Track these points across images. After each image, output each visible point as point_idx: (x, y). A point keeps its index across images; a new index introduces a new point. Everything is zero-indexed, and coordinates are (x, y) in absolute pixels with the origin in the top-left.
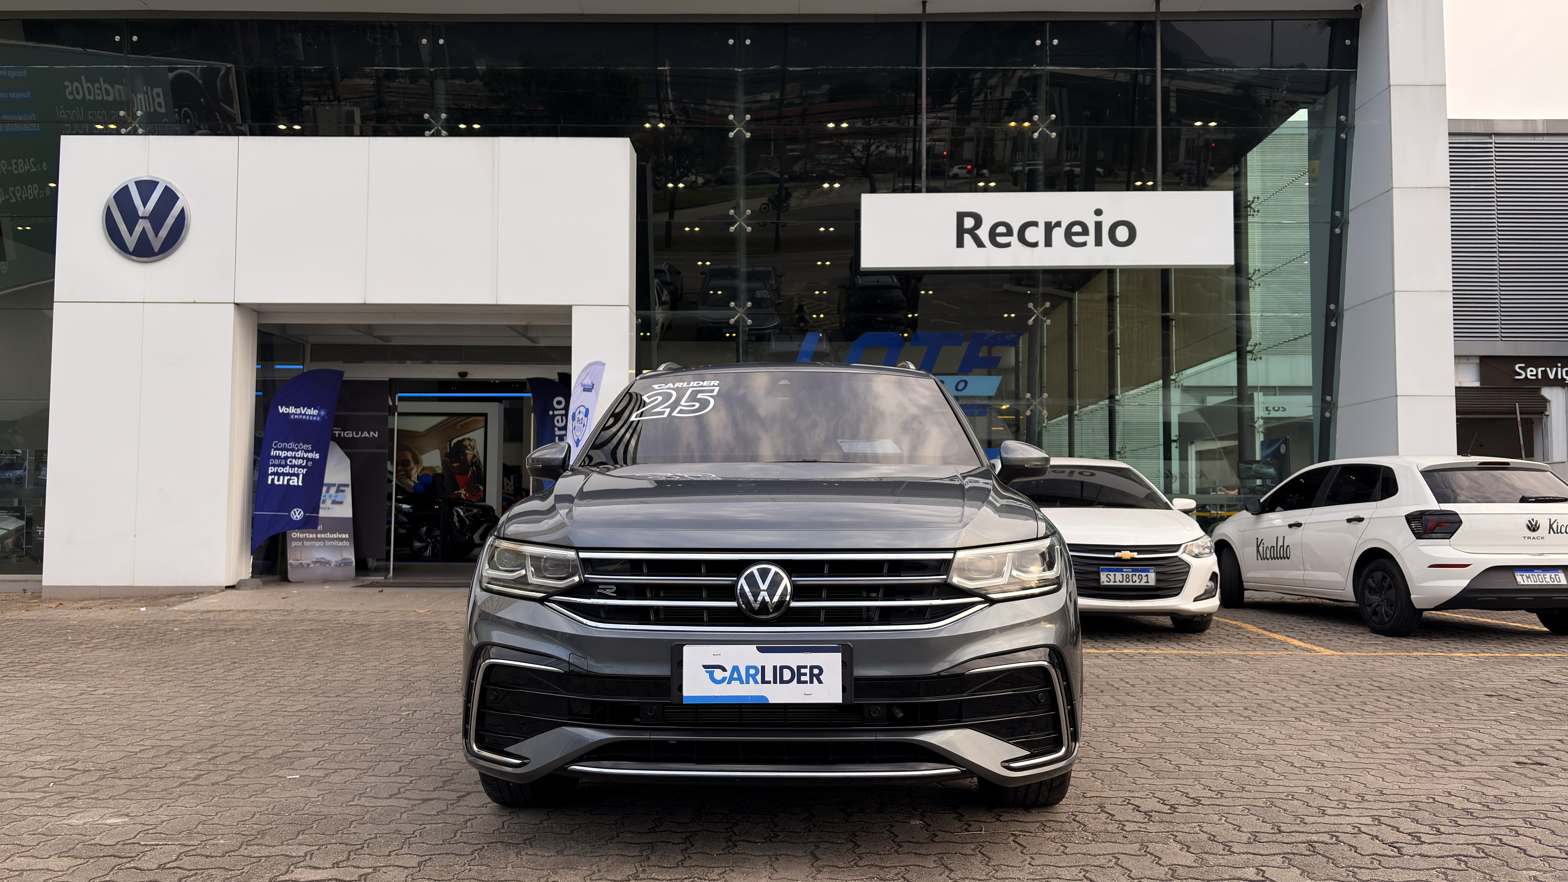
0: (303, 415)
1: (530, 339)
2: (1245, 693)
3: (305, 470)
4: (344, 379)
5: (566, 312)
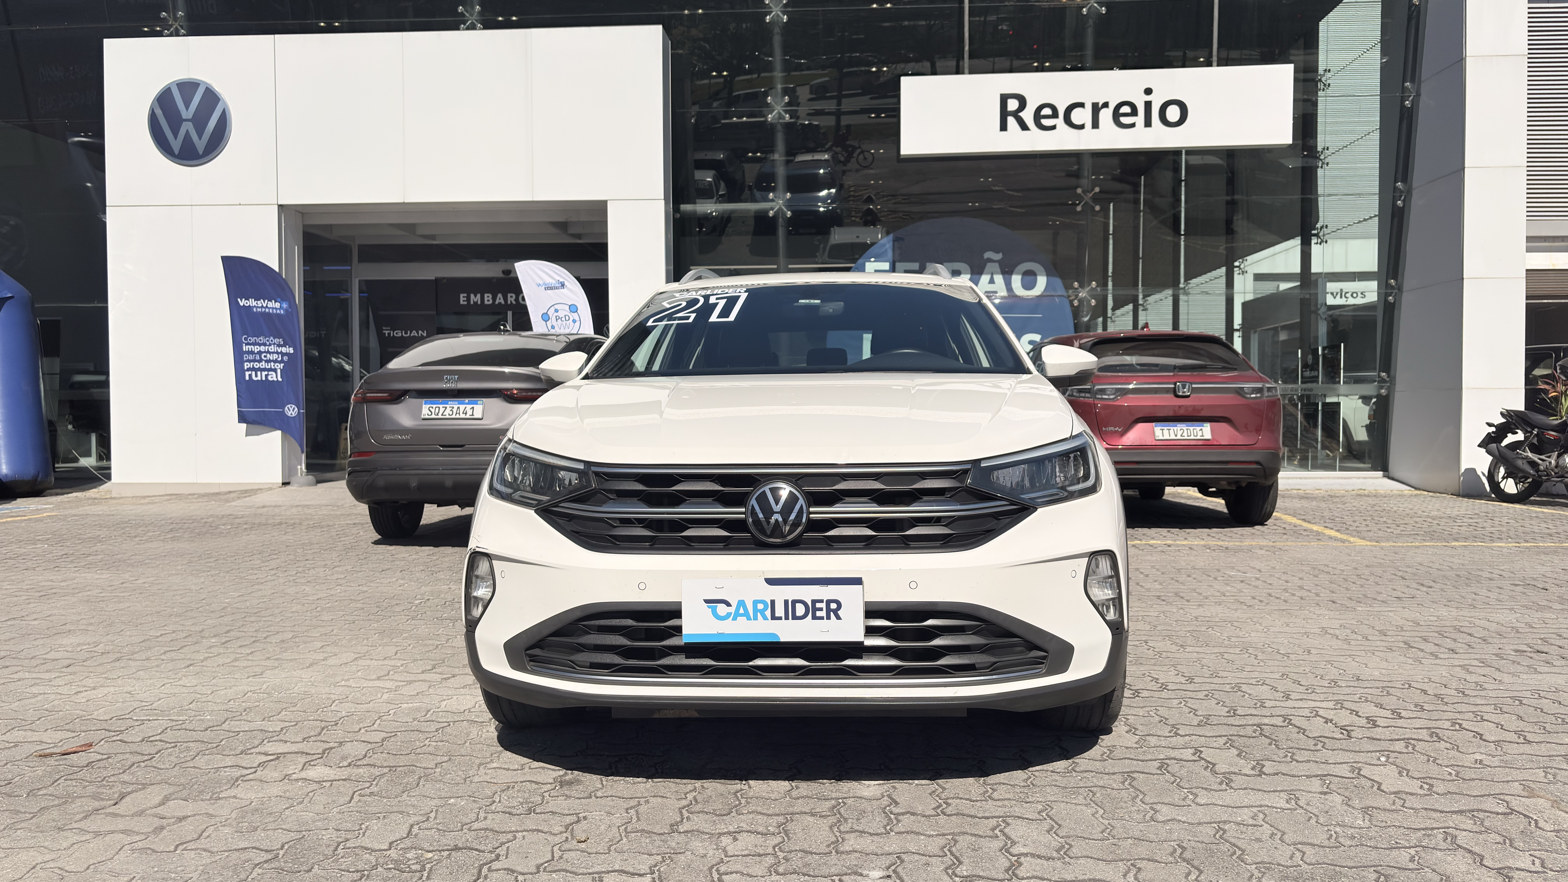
2: (1258, 583)
5: (600, 208)
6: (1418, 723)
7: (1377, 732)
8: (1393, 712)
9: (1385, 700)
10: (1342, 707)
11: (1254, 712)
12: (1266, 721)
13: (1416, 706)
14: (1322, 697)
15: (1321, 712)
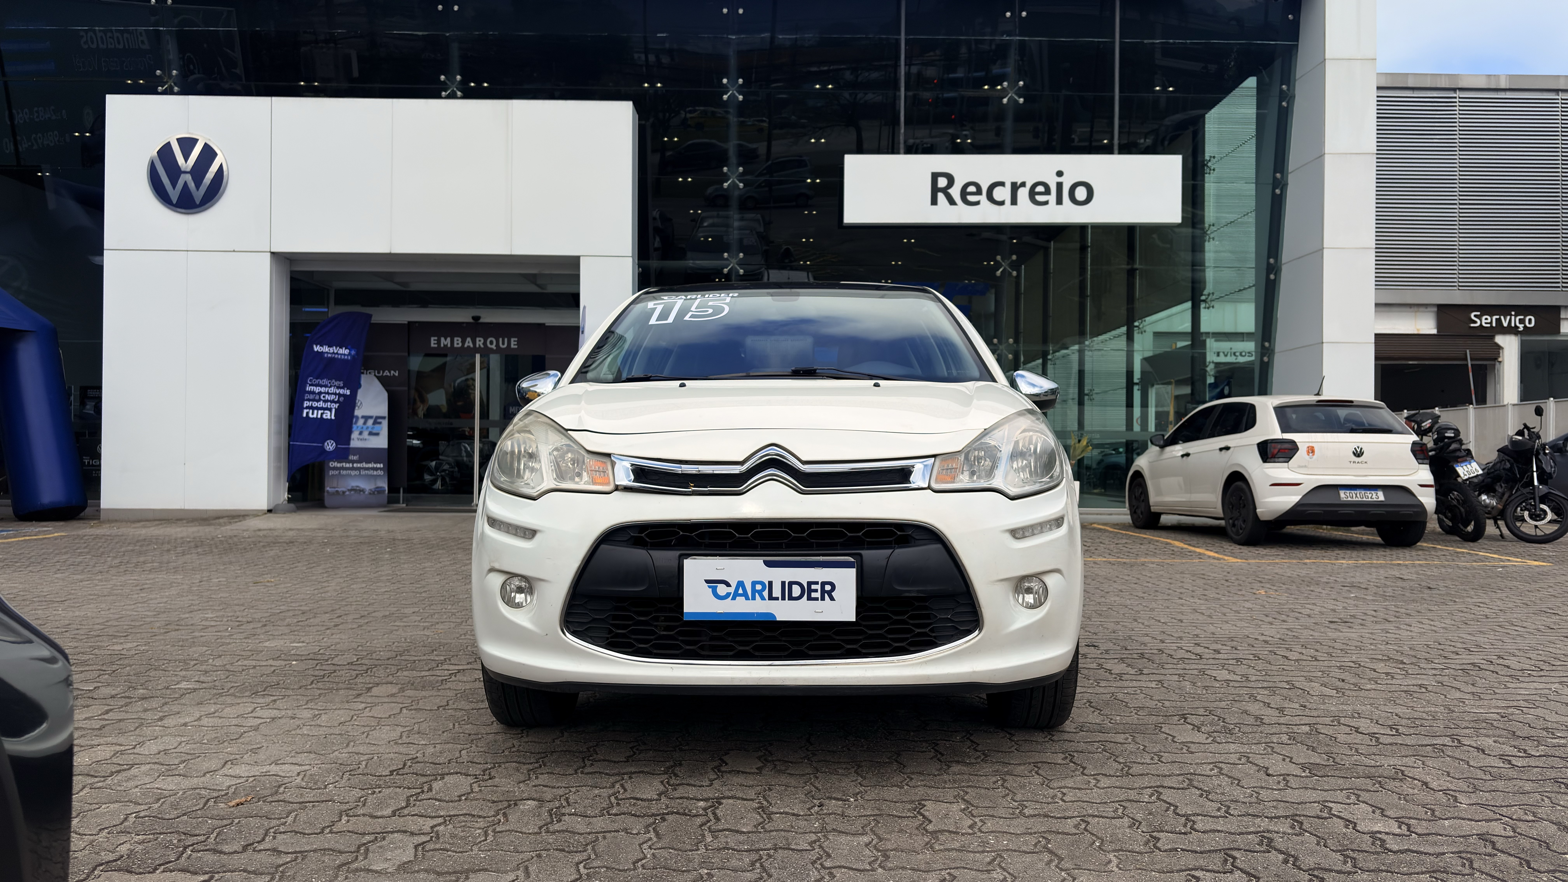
0: (335, 354)
1: (538, 286)
2: (1150, 585)
3: (337, 405)
4: (372, 322)
5: (574, 263)
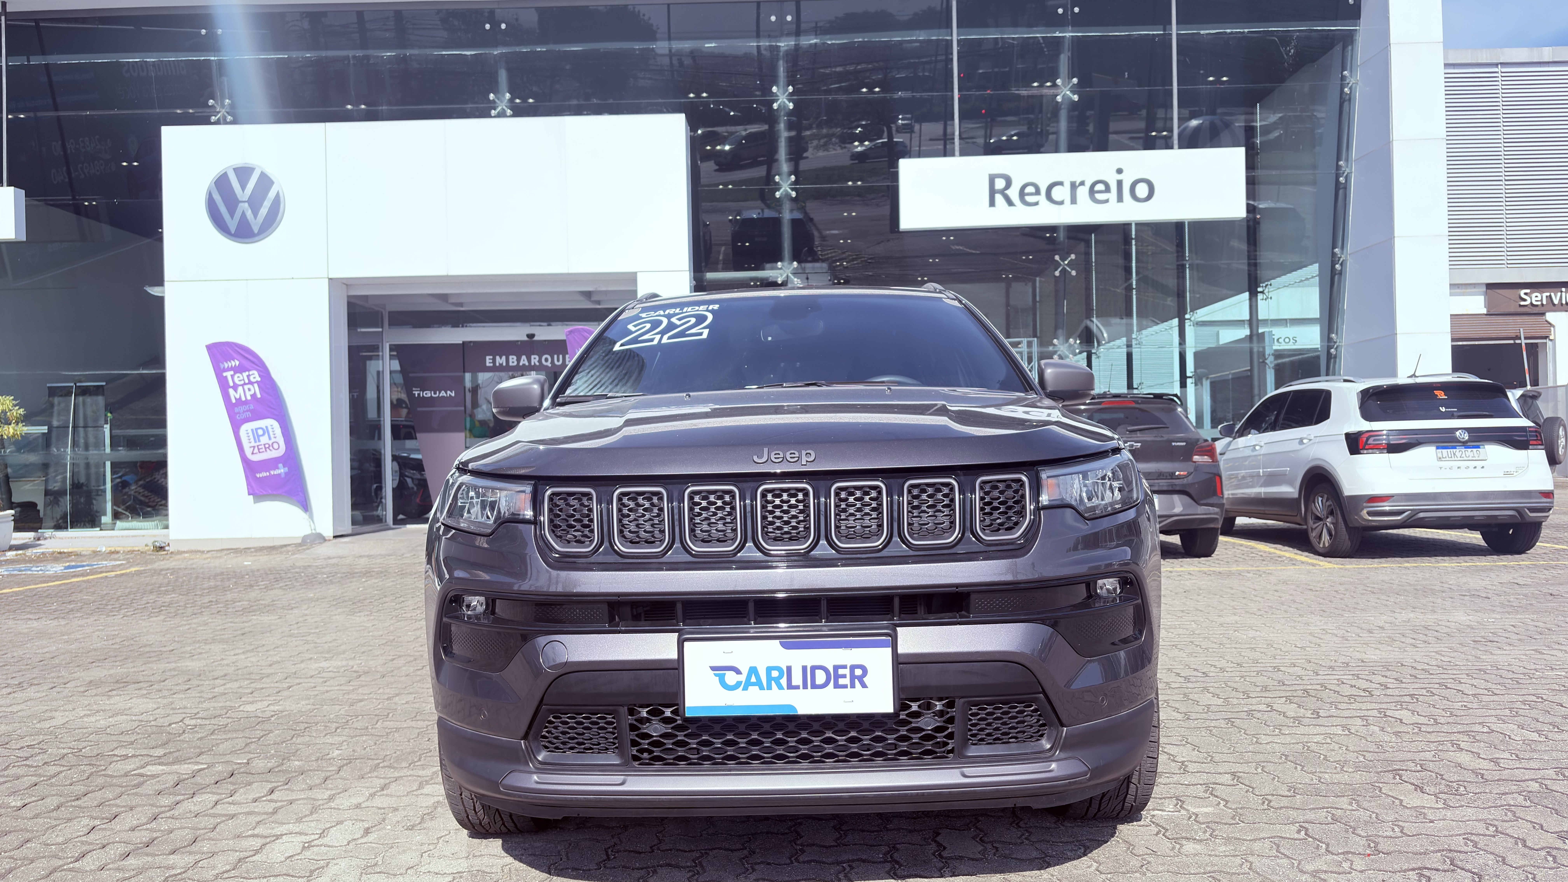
1: (591, 302)
5: (630, 279)
6: (1417, 686)
7: (1389, 692)
8: (1396, 679)
9: (1388, 674)
10: (1358, 678)
11: (1297, 682)
12: (1309, 687)
13: (1411, 675)
14: (1342, 673)
15: (1345, 681)
